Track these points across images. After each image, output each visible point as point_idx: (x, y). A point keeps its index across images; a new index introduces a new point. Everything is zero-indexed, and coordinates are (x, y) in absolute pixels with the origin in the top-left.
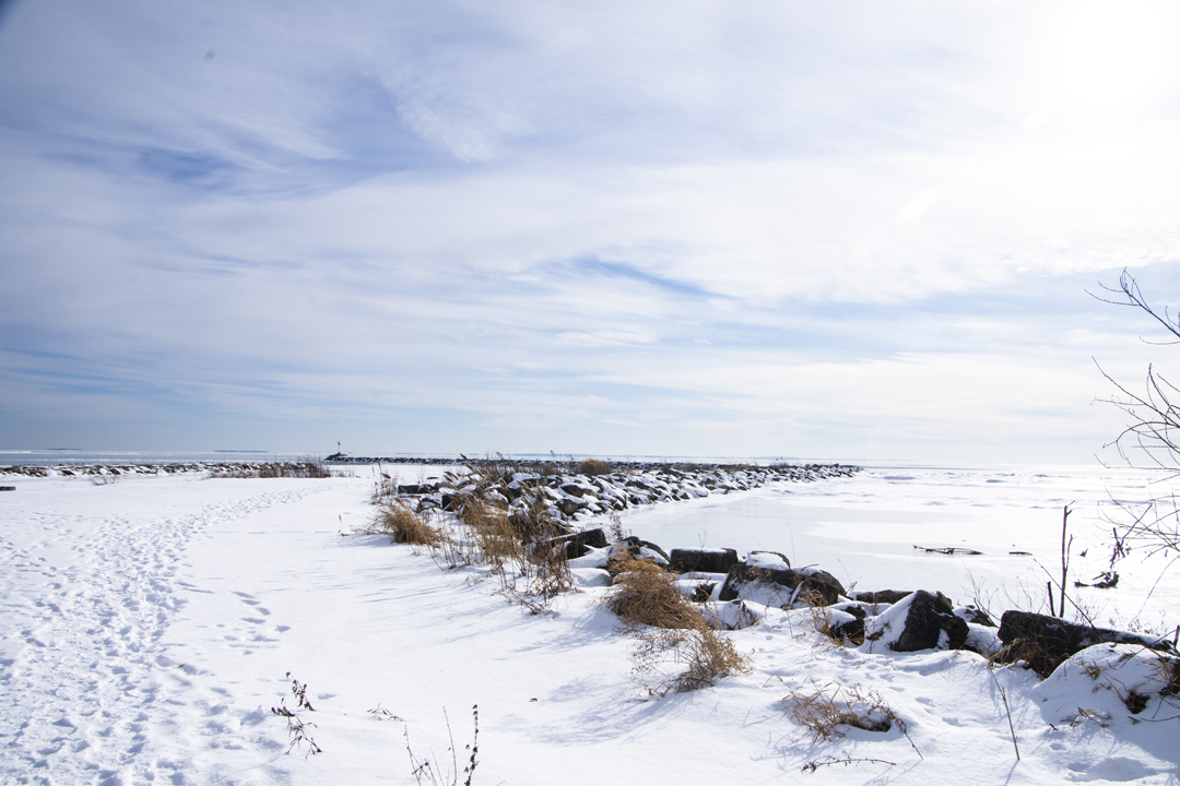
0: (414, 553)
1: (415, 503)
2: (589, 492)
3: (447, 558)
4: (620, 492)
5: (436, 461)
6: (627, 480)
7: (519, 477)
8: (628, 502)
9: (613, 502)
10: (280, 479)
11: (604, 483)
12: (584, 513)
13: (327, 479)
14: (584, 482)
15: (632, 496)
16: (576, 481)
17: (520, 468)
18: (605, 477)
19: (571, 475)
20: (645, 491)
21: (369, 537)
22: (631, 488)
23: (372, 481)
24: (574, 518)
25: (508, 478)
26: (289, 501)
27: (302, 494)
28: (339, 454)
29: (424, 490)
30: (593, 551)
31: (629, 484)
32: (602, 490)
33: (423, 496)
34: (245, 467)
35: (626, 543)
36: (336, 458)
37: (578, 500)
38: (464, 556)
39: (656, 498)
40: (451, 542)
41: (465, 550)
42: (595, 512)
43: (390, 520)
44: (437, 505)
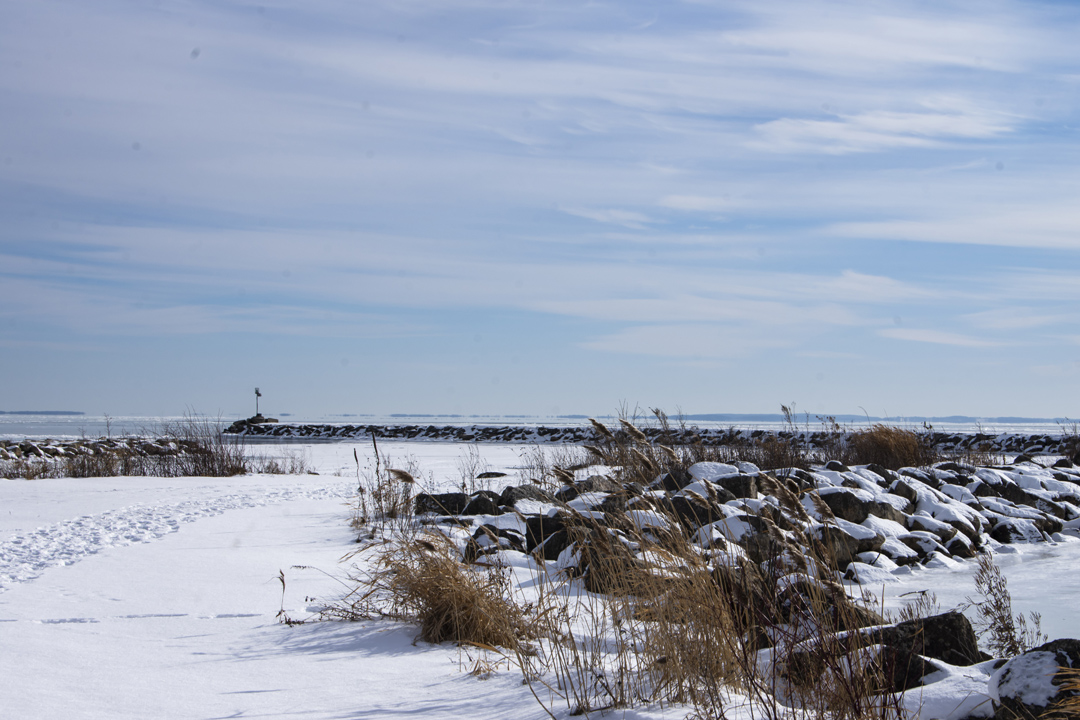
0: (477, 672)
1: (460, 536)
2: (883, 510)
3: (563, 686)
4: (960, 510)
5: (489, 434)
6: (977, 480)
7: (708, 473)
8: (985, 537)
9: (945, 536)
10: (120, 481)
11: (920, 488)
12: (872, 562)
13: (236, 479)
14: (869, 486)
15: (993, 521)
16: (846, 483)
17: (709, 450)
18: (918, 471)
19: (833, 467)
20: (1027, 510)
21: (357, 626)
22: (991, 500)
23: (351, 482)
24: (851, 577)
25: (678, 477)
26: (147, 535)
27: (179, 518)
28: (258, 418)
29: (483, 504)
30: (945, 674)
31: (983, 489)
32: (914, 504)
33: (478, 521)
34: (27, 450)
35: (1049, 657)
36: (254, 428)
37: (857, 530)
38: (611, 681)
39: (1057, 527)
40: (569, 640)
41: (610, 664)
42: (901, 561)
43: (405, 584)
44: (515, 543)
